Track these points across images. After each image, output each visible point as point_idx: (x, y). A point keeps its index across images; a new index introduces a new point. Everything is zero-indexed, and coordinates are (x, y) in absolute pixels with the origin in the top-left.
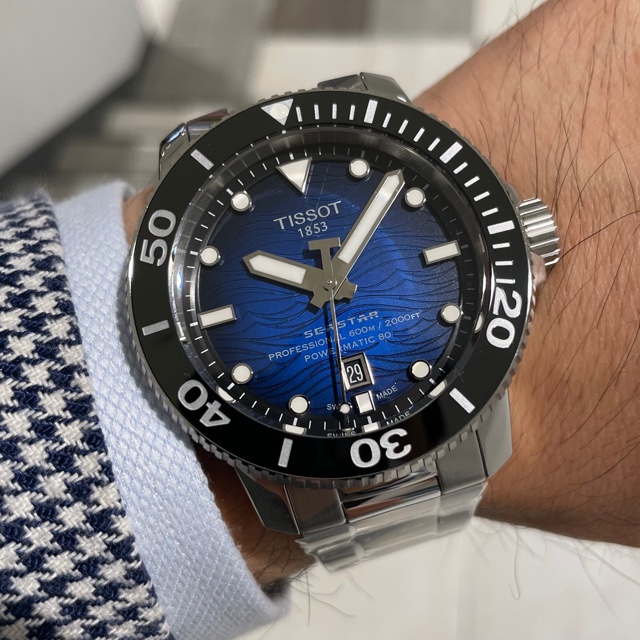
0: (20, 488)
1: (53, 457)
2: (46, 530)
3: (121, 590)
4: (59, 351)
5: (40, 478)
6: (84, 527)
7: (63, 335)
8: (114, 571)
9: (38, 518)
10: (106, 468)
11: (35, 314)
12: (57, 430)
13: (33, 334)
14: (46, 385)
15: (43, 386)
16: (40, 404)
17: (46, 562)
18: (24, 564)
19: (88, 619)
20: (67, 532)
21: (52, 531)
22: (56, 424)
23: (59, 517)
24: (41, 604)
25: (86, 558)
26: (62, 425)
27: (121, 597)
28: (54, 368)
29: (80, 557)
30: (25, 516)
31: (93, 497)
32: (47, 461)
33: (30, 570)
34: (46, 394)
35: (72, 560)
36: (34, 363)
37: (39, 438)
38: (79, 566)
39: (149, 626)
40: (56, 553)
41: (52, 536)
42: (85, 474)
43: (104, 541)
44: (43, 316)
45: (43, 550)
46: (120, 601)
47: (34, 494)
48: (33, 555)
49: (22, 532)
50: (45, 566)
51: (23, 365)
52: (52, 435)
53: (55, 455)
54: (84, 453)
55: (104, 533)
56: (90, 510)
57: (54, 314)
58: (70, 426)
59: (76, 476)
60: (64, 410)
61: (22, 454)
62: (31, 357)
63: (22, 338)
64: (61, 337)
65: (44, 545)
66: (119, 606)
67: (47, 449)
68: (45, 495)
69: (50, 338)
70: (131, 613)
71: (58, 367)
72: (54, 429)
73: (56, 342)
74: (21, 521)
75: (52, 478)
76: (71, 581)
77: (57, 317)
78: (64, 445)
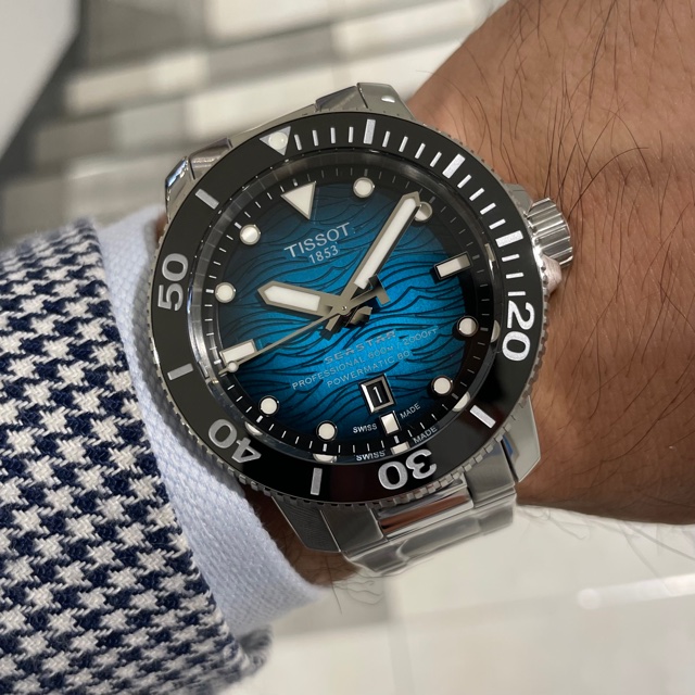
0: (80, 512)
1: (108, 481)
2: (108, 549)
3: (182, 600)
4: (107, 378)
5: (98, 501)
6: (143, 545)
7: (111, 362)
8: (175, 583)
9: (99, 538)
10: (161, 490)
11: (82, 342)
12: (111, 455)
13: (81, 362)
14: (97, 412)
15: (94, 413)
16: (93, 430)
17: (110, 578)
18: (90, 580)
19: (152, 627)
20: (128, 549)
21: (113, 550)
22: (110, 449)
23: (119, 537)
24: (107, 616)
25: (147, 572)
26: (116, 450)
27: (182, 605)
28: (104, 395)
29: (141, 572)
30: (87, 537)
31: (149, 518)
32: (104, 485)
33: (95, 586)
34: (98, 422)
35: (134, 575)
36: (84, 390)
37: (95, 464)
38: (141, 580)
39: (208, 630)
40: (118, 569)
41: (113, 554)
42: (141, 497)
43: (163, 557)
44: (90, 343)
45: (106, 568)
46: (181, 609)
47: (94, 516)
48: (97, 572)
49: (85, 552)
50: (110, 581)
51: (74, 393)
52: (107, 460)
53: (111, 480)
54: (139, 477)
55: (163, 549)
56: (148, 529)
57: (100, 340)
58: (123, 452)
59: (132, 498)
60: (116, 436)
61: (79, 480)
62: (81, 385)
63: (71, 367)
64: (109, 364)
65: (107, 562)
66: (181, 614)
67: (102, 474)
68: (104, 517)
69: (98, 366)
70: (192, 619)
71: (107, 394)
72: (108, 455)
73: (104, 369)
74: (84, 542)
75: (110, 501)
76: (135, 594)
77: (103, 344)
78: (119, 470)
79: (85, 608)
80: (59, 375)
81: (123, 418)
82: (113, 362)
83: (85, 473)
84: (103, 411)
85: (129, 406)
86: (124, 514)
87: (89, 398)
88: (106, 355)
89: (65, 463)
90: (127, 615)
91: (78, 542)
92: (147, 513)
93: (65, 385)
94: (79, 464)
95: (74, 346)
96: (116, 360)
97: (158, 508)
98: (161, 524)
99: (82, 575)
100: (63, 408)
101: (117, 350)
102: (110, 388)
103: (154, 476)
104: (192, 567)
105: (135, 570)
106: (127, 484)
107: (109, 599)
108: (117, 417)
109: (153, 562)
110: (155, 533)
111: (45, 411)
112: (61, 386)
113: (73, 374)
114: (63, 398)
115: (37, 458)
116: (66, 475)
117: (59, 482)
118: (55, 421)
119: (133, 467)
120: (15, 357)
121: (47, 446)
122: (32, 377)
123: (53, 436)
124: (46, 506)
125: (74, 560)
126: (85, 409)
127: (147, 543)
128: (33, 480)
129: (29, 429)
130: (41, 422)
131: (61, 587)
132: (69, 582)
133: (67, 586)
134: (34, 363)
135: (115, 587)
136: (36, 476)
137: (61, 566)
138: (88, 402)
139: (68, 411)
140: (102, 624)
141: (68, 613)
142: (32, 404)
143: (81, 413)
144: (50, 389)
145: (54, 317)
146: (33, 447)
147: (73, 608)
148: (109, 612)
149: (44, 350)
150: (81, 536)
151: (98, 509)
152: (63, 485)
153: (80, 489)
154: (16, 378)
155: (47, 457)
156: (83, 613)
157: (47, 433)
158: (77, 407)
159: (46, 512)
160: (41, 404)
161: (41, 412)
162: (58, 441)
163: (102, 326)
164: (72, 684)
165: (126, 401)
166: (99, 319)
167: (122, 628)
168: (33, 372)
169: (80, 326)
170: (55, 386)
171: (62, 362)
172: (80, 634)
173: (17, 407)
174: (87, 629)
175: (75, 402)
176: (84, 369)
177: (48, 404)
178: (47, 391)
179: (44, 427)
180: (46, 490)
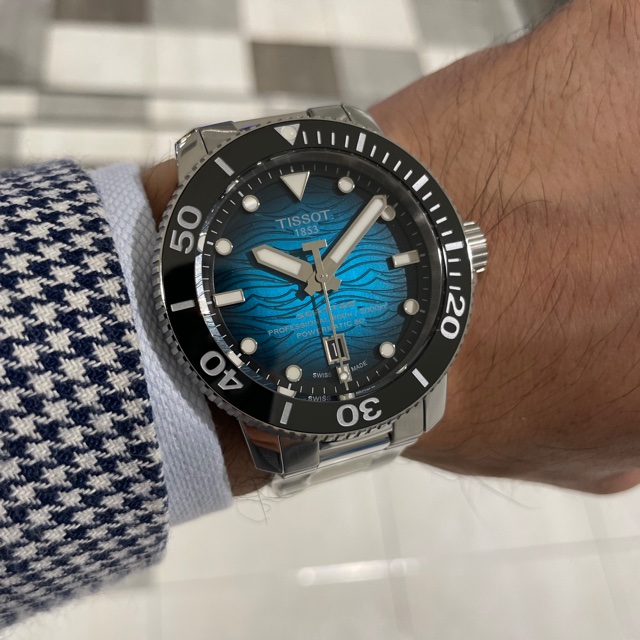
79: (62, 505)
80: (65, 299)
81: (122, 346)
82: (117, 295)
83: (83, 390)
84: (105, 337)
85: (129, 336)
86: (112, 428)
87: (93, 324)
88: (110, 287)
89: (66, 379)
90: (95, 513)
91: (67, 448)
92: (133, 429)
93: (70, 309)
94: (79, 381)
95: (80, 274)
96: (120, 293)
97: (144, 425)
98: (143, 439)
99: (65, 477)
100: (68, 330)
101: (120, 284)
102: (113, 317)
103: (144, 399)
104: (160, 476)
105: (112, 475)
106: (120, 403)
107: (84, 498)
108: (117, 344)
109: (129, 470)
110: (136, 446)
111: (50, 330)
112: (66, 309)
113: (79, 300)
114: (68, 320)
115: (40, 372)
116: (65, 390)
117: (57, 395)
118: (60, 341)
119: (127, 390)
120: (23, 276)
121: (51, 362)
122: (39, 297)
123: (56, 354)
124: (42, 416)
125: (60, 464)
126: (88, 333)
127: (128, 454)
128: (34, 391)
129: (34, 345)
130: (47, 340)
131: (44, 486)
132: (52, 482)
133: (49, 485)
134: (42, 285)
135: (91, 488)
136: (37, 387)
137: (47, 468)
138: (92, 327)
139: (72, 333)
140: (73, 520)
141: (47, 509)
142: (38, 323)
143: (84, 336)
144: (56, 310)
145: (60, 245)
146: (37, 361)
147: (51, 505)
148: (82, 509)
149: (51, 274)
150: (70, 444)
151: (90, 422)
152: (61, 398)
153: (76, 404)
154: (23, 296)
155: (50, 372)
156: (59, 509)
157: (51, 351)
158: (81, 331)
159: (42, 420)
160: (48, 323)
161: (47, 331)
162: (61, 359)
163: (107, 260)
164: (33, 570)
165: (127, 331)
166: (104, 254)
167: (88, 523)
168: (41, 293)
169: (85, 257)
170: (62, 308)
171: (69, 287)
172: (53, 527)
173: (24, 323)
174: (59, 524)
175: (80, 326)
176: (89, 297)
177: (54, 324)
178: (53, 311)
179: (49, 345)
180: (44, 402)
